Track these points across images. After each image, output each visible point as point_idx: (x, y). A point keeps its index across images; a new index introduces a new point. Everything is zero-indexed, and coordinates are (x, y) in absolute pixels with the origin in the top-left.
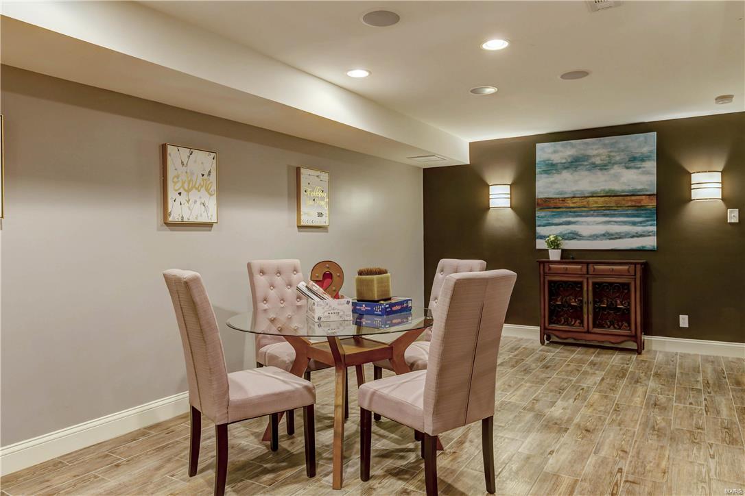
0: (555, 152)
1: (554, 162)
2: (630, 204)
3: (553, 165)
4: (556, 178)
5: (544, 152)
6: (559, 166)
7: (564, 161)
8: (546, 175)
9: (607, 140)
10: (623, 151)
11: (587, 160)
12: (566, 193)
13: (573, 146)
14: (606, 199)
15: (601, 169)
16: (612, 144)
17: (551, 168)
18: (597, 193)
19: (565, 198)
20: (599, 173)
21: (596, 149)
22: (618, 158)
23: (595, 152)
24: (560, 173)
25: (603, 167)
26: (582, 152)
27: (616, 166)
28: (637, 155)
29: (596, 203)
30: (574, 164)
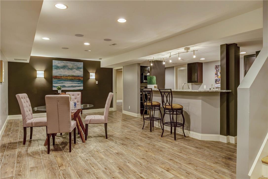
0: (59, 63)
1: (58, 66)
2: (77, 79)
3: (58, 67)
4: (59, 70)
5: (55, 63)
6: (60, 67)
7: (61, 66)
8: (56, 69)
9: (72, 62)
10: (76, 66)
11: (67, 67)
12: (61, 75)
13: (64, 63)
14: (72, 77)
15: (71, 70)
16: (73, 64)
17: (57, 68)
18: (70, 75)
19: (61, 76)
21: (70, 64)
22: (75, 67)
23: (69, 65)
24: (60, 69)
25: (71, 69)
26: (66, 64)
27: (74, 69)
28: (79, 67)
29: (70, 78)
30: (64, 67)
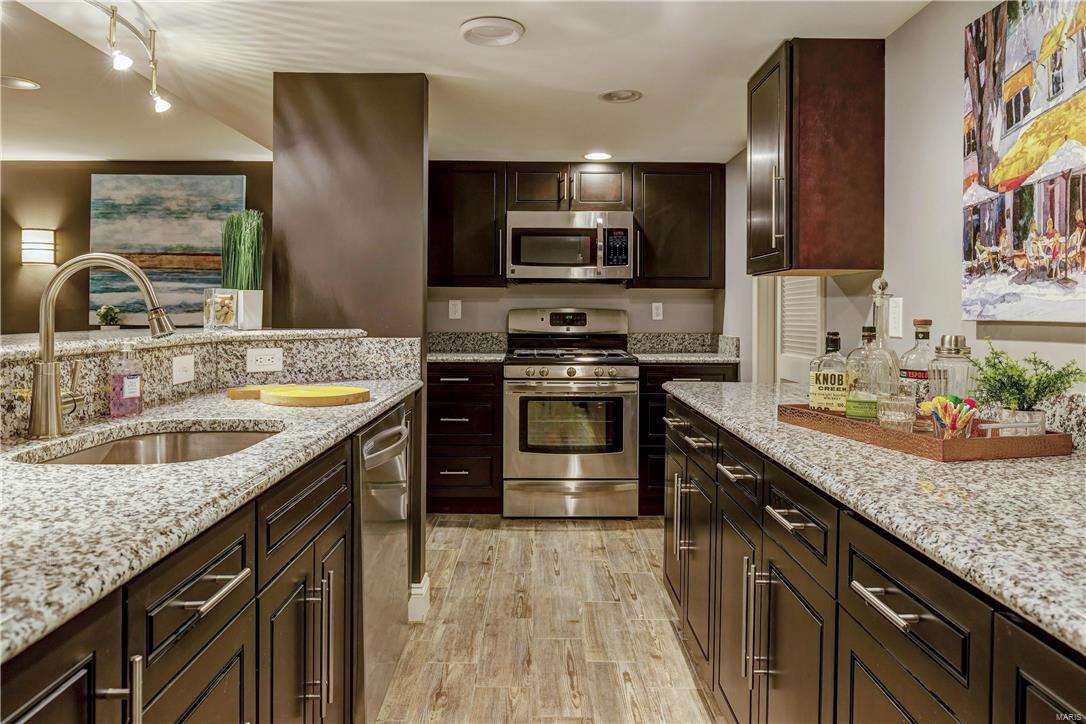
0: (118, 188)
1: (117, 203)
2: (212, 266)
3: (114, 206)
4: (119, 225)
5: (103, 187)
6: (123, 209)
7: (129, 202)
8: (105, 220)
9: (186, 179)
10: (205, 196)
11: (159, 204)
12: (130, 247)
13: (142, 183)
14: (184, 258)
15: (177, 218)
16: (192, 185)
17: (113, 211)
18: (171, 249)
19: (130, 254)
20: (175, 223)
21: (172, 188)
22: (198, 205)
23: (170, 194)
24: (125, 219)
25: (181, 215)
26: (154, 192)
27: (196, 215)
28: (221, 203)
29: (171, 262)
30: (143, 207)
